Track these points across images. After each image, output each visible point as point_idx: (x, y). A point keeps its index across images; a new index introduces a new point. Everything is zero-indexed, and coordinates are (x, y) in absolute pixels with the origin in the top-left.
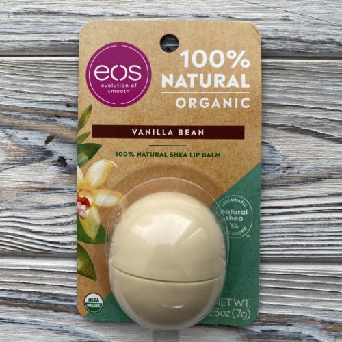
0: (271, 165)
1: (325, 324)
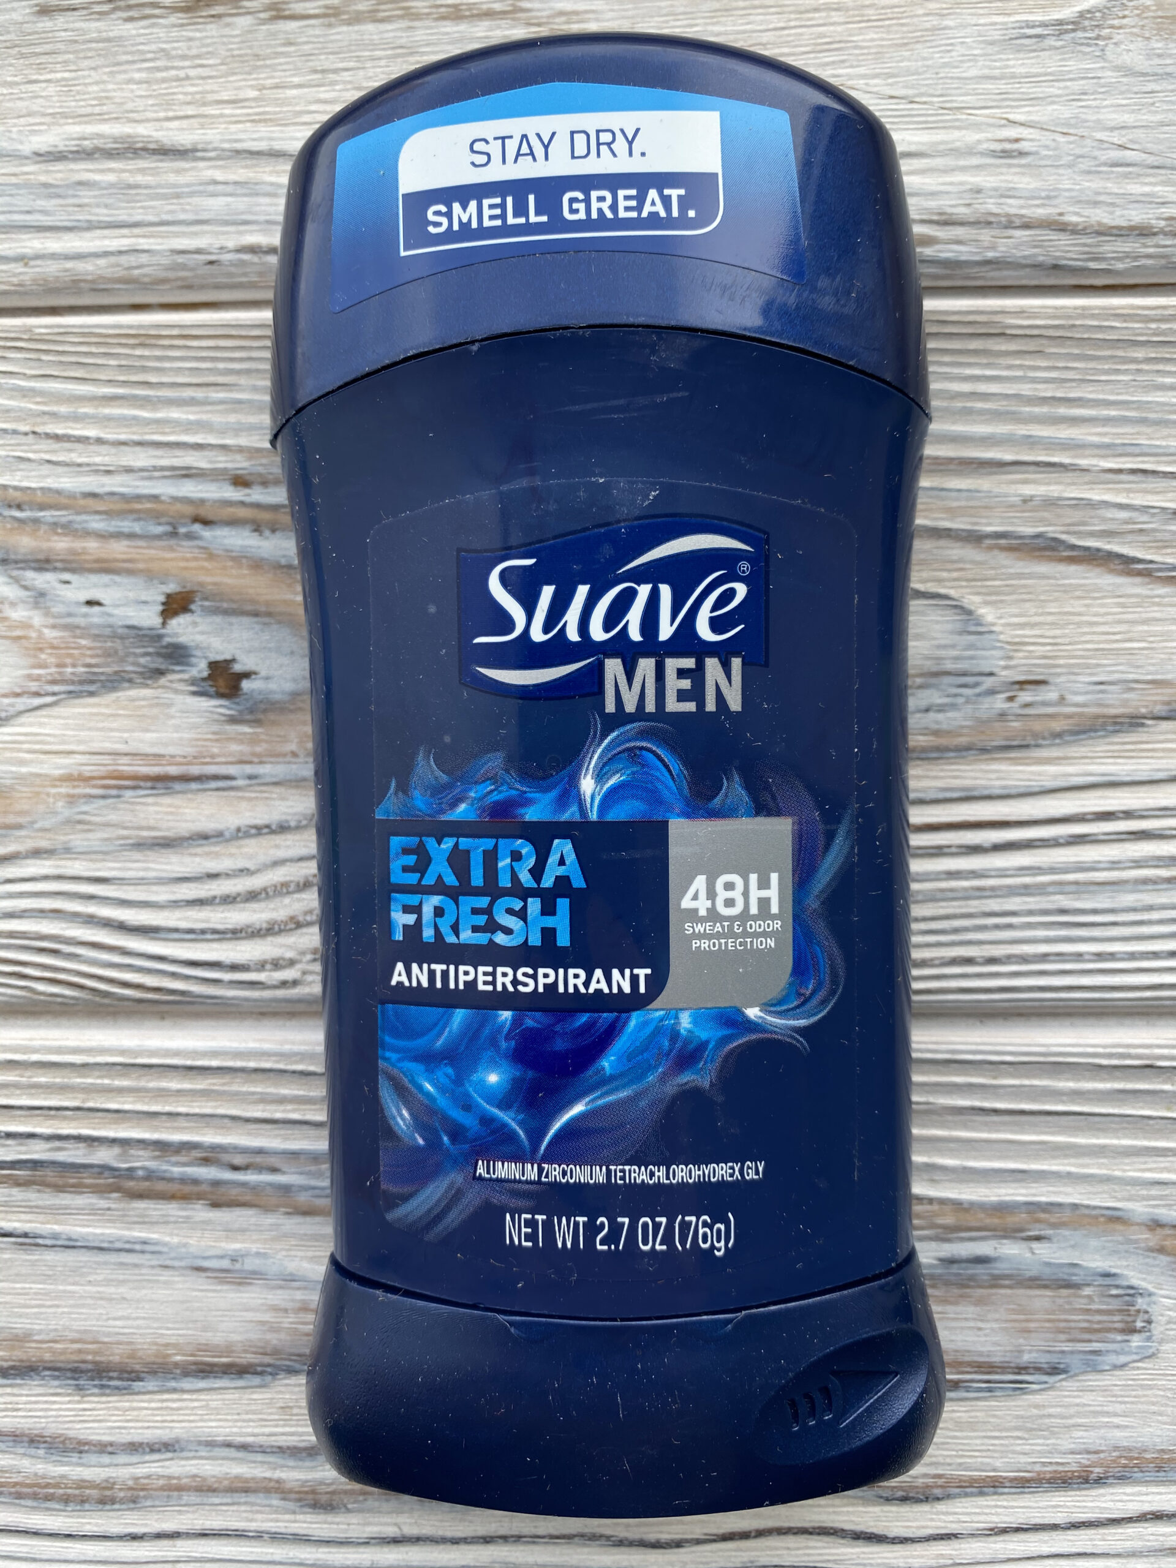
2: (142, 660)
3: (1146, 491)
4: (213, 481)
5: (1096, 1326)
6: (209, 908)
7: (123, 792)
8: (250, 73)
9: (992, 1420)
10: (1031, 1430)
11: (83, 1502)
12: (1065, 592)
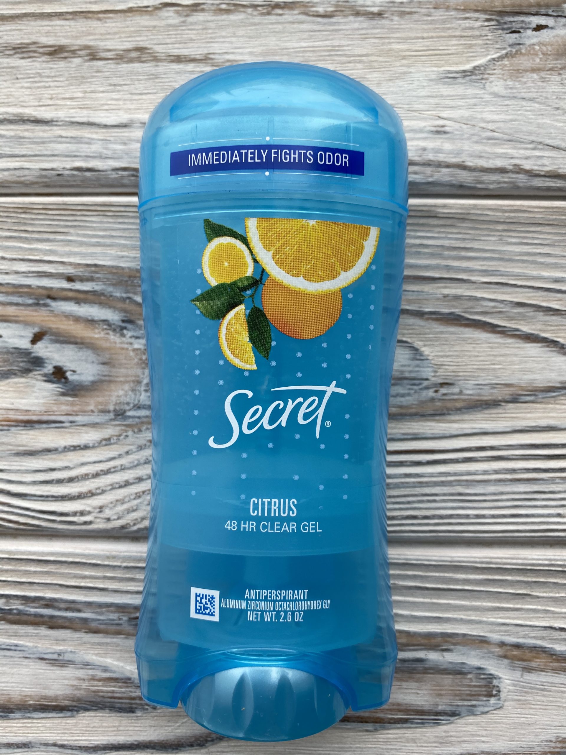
0: (414, 379)
1: (505, 648)
2: (21, 364)
3: (503, 293)
4: (57, 278)
5: (474, 693)
6: (51, 485)
7: (10, 428)
8: (79, 85)
9: (423, 738)
10: (441, 743)
12: (463, 340)
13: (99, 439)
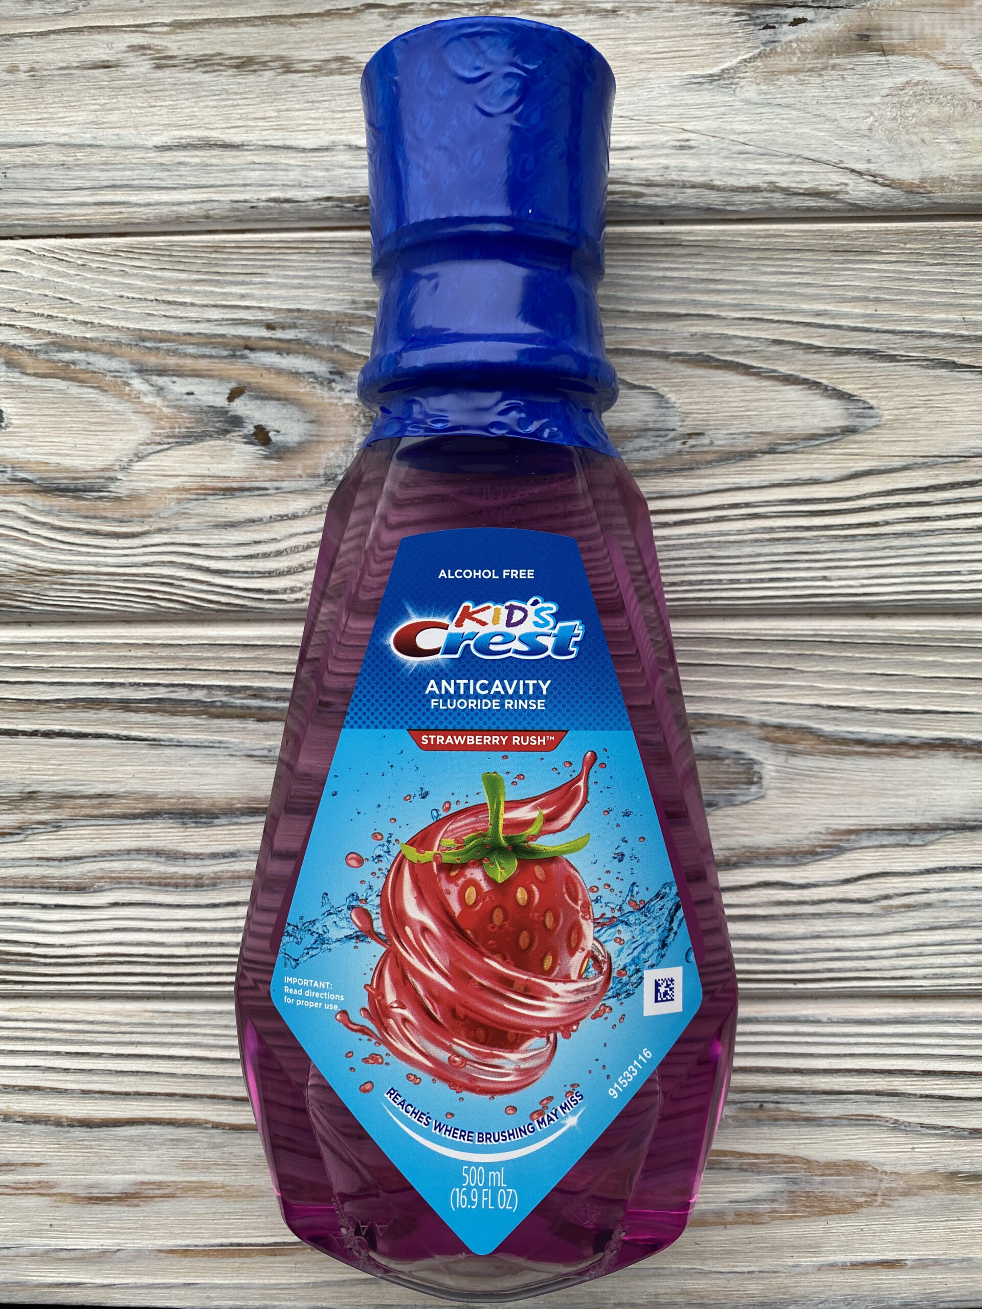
0: (659, 430)
1: (766, 729)
2: (217, 425)
3: (757, 330)
4: (255, 326)
5: (732, 780)
6: (255, 560)
7: (207, 497)
8: (272, 103)
11: (186, 886)
12: (714, 384)
13: (309, 508)
